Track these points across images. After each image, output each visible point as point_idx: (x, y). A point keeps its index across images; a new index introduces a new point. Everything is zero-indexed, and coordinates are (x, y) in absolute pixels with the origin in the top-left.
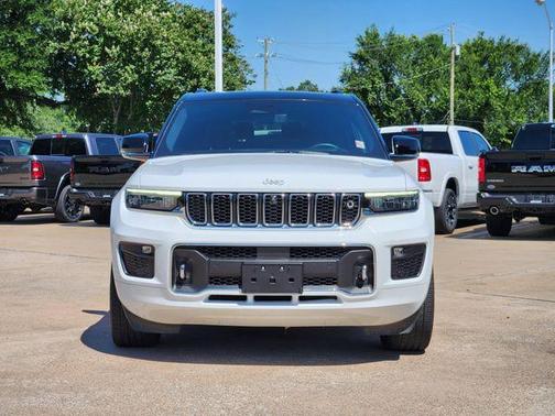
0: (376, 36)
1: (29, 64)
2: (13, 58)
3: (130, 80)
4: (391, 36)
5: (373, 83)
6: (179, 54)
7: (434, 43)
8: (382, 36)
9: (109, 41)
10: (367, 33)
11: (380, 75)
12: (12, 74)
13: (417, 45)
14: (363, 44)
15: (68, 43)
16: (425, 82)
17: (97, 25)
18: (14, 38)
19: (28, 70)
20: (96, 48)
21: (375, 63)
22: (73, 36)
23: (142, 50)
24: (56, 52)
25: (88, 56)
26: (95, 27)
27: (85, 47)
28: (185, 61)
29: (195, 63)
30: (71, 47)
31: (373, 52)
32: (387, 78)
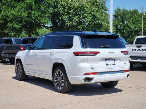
0: (120, 10)
1: (45, 15)
2: (40, 13)
3: (77, 20)
4: (124, 10)
5: (119, 23)
6: (92, 12)
7: (135, 12)
8: (121, 10)
9: (70, 8)
10: (117, 9)
11: (121, 20)
12: (39, 18)
13: (131, 12)
14: (116, 12)
15: (57, 9)
16: (134, 23)
17: (66, 3)
18: (40, 7)
19: (44, 17)
20: (66, 10)
21: (120, 17)
22: (59, 7)
23: (80, 11)
24: (53, 12)
25: (63, 13)
26: (66, 4)
27: (62, 10)
28: (94, 15)
29: (97, 16)
30: (58, 10)
31: (119, 14)
32: (123, 22)
